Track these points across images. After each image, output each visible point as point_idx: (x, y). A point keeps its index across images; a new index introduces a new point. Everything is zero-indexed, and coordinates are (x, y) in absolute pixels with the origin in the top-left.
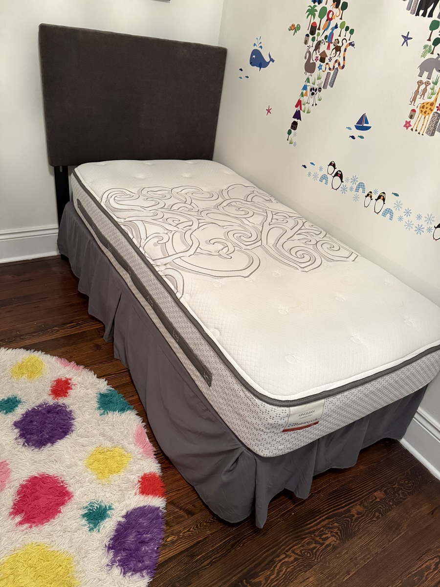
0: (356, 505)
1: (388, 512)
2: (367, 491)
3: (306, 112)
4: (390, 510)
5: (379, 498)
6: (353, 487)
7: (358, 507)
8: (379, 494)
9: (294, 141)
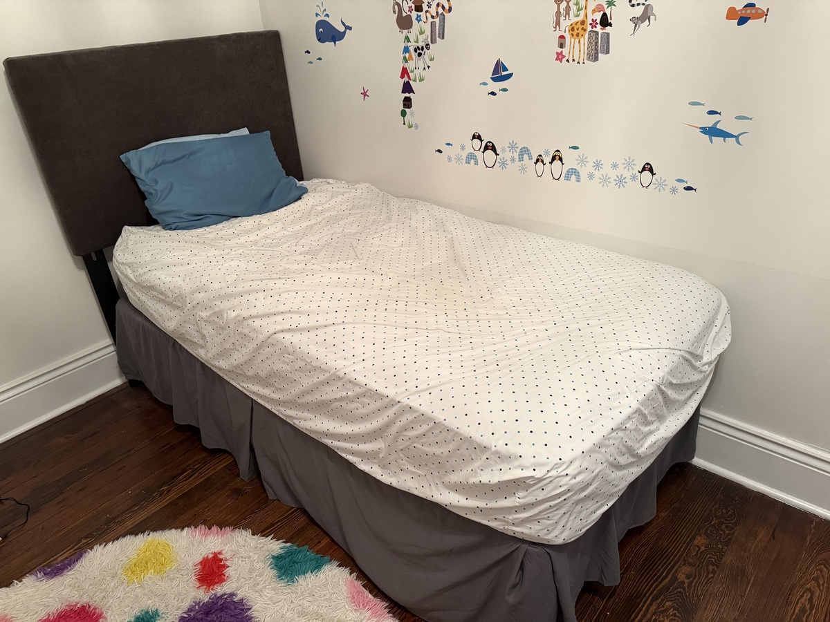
0: (679, 567)
1: (721, 559)
2: (684, 544)
3: (418, 80)
4: (723, 556)
5: (702, 545)
6: (665, 544)
7: (684, 568)
8: (700, 541)
9: (413, 123)
